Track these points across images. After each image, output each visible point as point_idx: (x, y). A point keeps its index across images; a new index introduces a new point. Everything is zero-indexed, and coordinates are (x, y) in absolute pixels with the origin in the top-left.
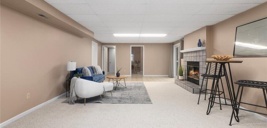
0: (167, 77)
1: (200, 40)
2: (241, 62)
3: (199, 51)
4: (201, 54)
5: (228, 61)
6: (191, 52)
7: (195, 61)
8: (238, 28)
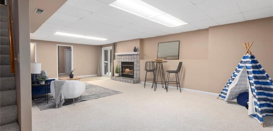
0: (96, 76)
1: (135, 47)
2: (166, 62)
3: (134, 55)
4: (135, 57)
5: (161, 62)
6: (126, 55)
7: (129, 61)
8: (159, 44)
